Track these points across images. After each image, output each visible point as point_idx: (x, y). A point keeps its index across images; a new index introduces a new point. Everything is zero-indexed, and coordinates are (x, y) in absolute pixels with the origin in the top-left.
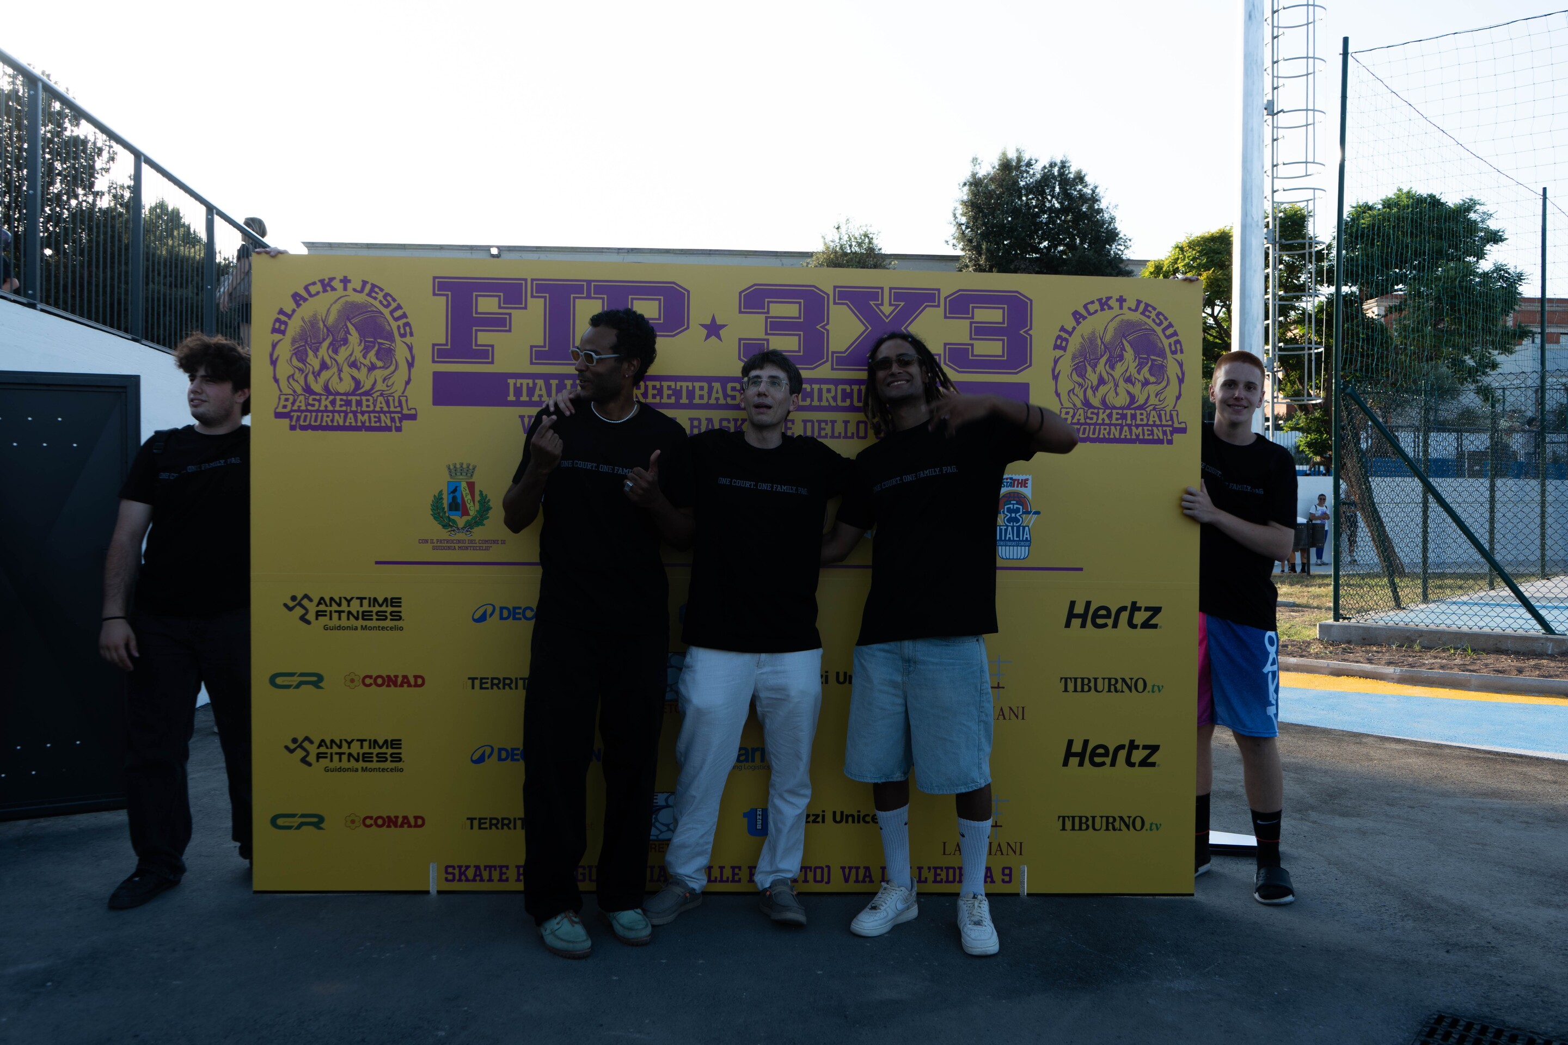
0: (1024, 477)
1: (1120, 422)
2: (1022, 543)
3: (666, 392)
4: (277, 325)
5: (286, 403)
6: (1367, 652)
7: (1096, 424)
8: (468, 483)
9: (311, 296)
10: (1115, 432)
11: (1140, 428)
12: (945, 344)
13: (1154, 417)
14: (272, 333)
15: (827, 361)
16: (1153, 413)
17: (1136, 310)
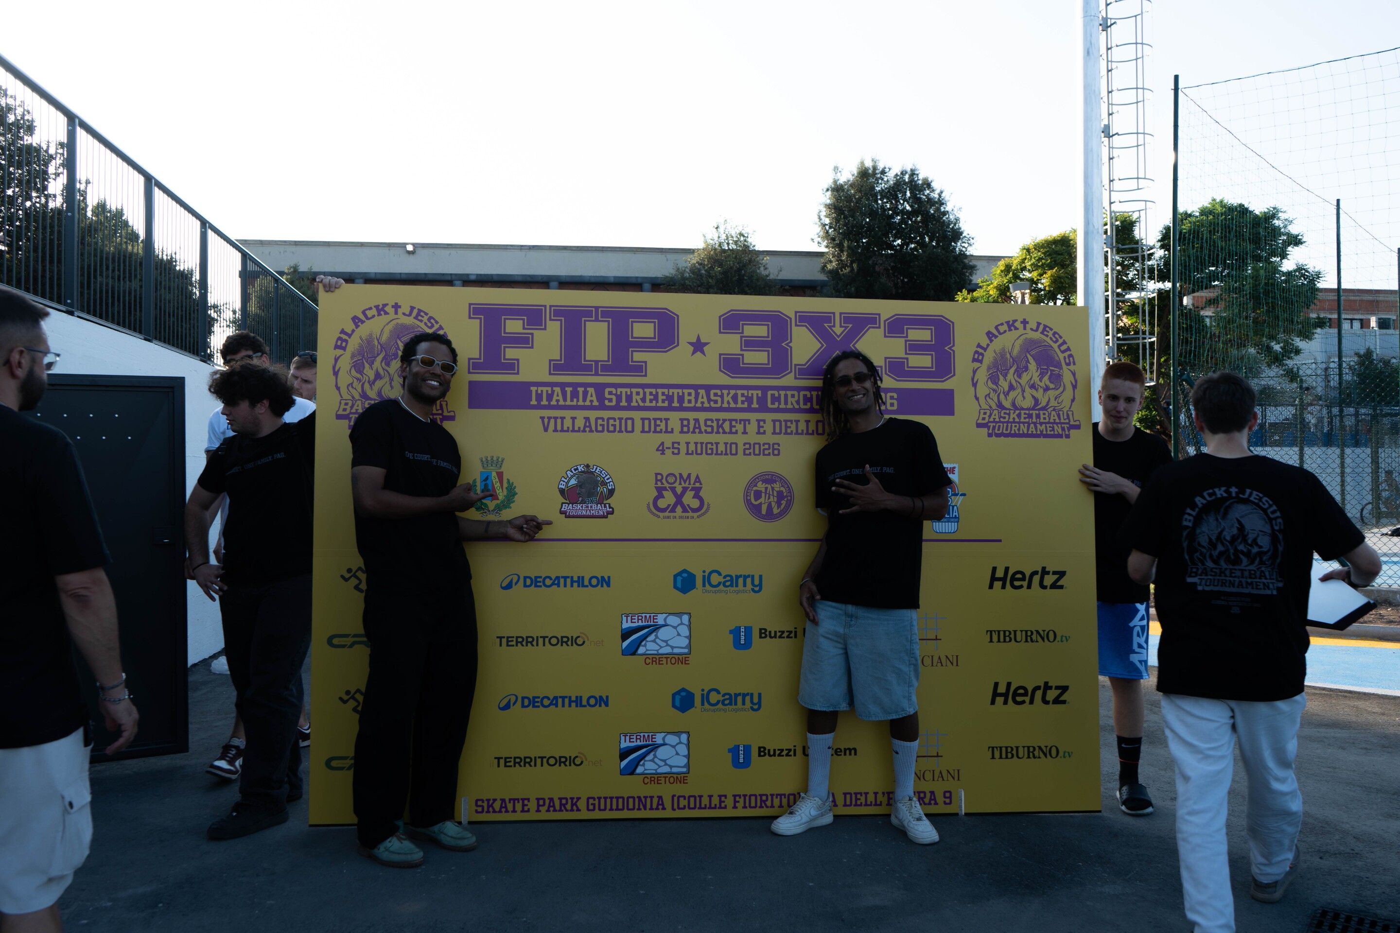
0: (952, 466)
1: (1027, 420)
2: (952, 520)
3: (661, 397)
4: (339, 343)
5: (346, 407)
7: (1008, 422)
8: (497, 473)
9: (368, 318)
10: (1024, 429)
11: (1044, 426)
12: (886, 358)
13: (1054, 417)
14: (335, 349)
15: (791, 372)
16: (1053, 413)
17: (1037, 330)
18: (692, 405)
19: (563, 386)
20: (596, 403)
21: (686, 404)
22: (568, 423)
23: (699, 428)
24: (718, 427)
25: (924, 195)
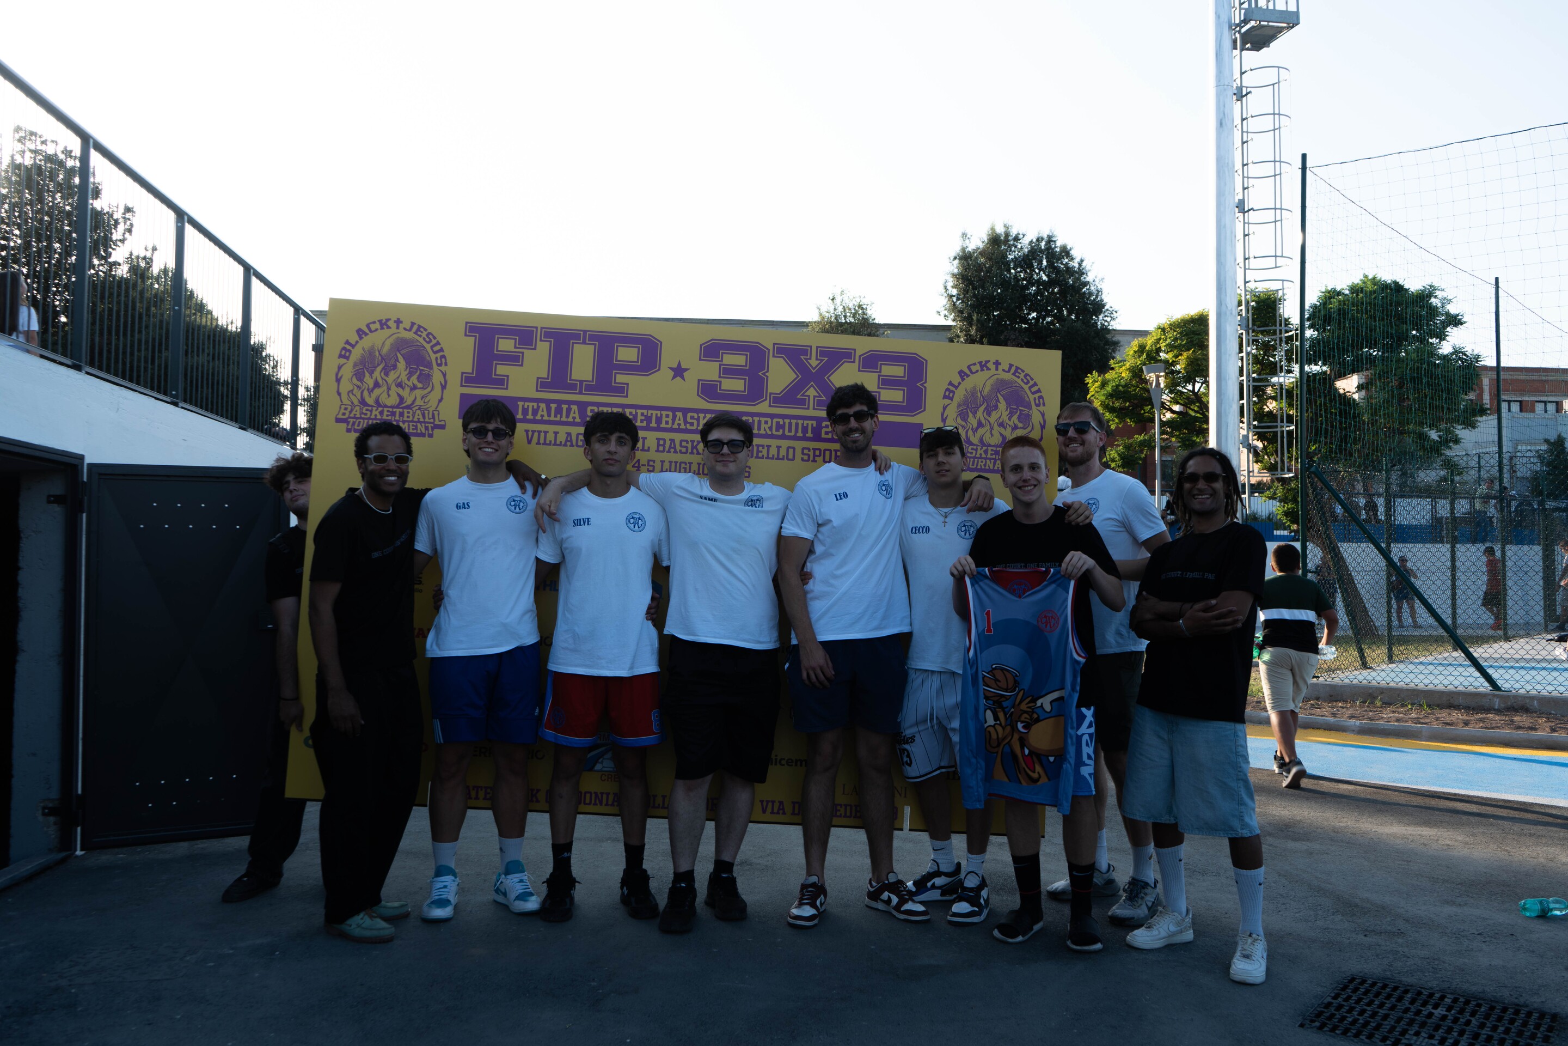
1: (994, 457)
4: (343, 352)
5: (347, 412)
6: (1333, 707)
7: (975, 457)
9: (371, 331)
10: (990, 465)
14: (340, 359)
15: (766, 399)
17: (1009, 371)
18: (669, 426)
19: (548, 402)
20: (578, 420)
21: (663, 425)
22: (550, 437)
23: (675, 448)
24: (693, 448)
25: (1062, 263)
